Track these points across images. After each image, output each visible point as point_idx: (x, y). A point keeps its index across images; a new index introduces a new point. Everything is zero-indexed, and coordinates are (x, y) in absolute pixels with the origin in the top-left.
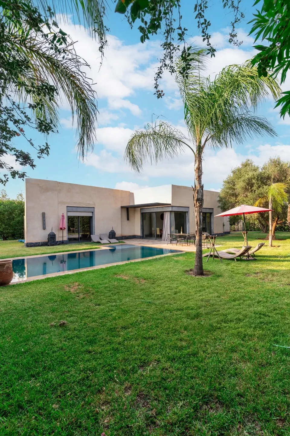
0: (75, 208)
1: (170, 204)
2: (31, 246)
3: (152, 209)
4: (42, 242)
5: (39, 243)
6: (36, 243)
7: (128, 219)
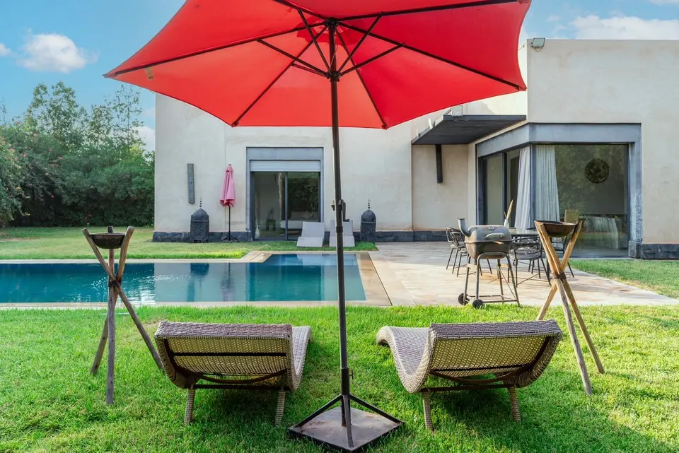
0: (270, 150)
1: (524, 118)
2: (163, 240)
3: (494, 143)
4: (185, 233)
5: (181, 234)
6: (174, 234)
7: (440, 180)
